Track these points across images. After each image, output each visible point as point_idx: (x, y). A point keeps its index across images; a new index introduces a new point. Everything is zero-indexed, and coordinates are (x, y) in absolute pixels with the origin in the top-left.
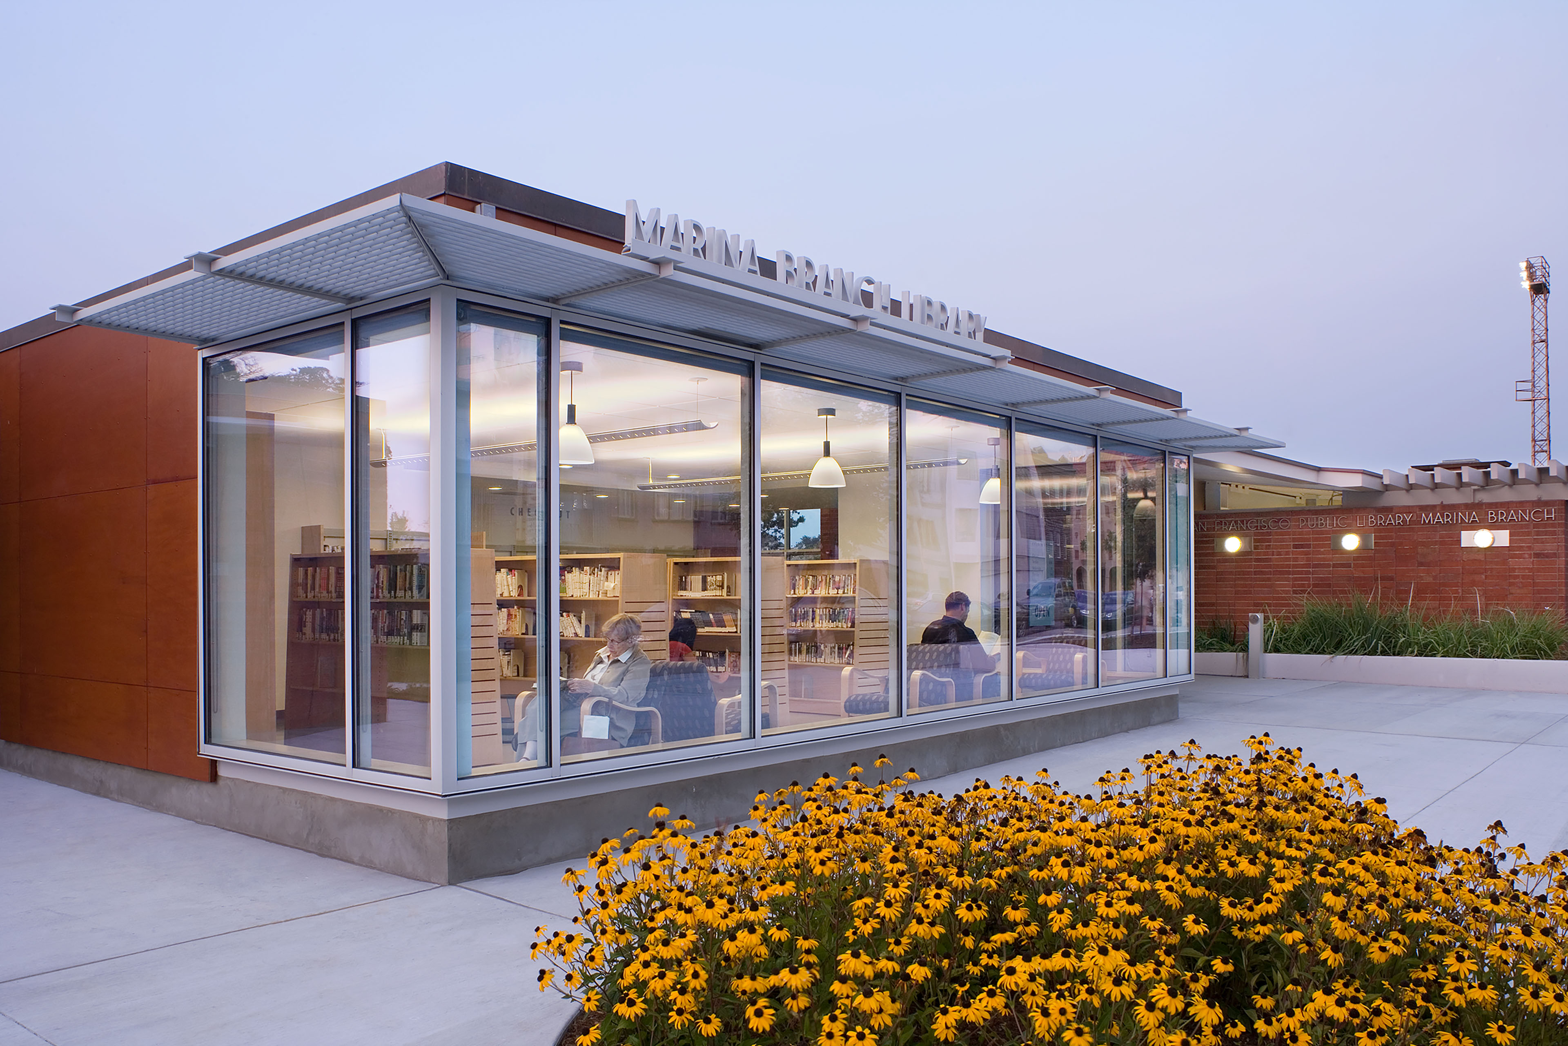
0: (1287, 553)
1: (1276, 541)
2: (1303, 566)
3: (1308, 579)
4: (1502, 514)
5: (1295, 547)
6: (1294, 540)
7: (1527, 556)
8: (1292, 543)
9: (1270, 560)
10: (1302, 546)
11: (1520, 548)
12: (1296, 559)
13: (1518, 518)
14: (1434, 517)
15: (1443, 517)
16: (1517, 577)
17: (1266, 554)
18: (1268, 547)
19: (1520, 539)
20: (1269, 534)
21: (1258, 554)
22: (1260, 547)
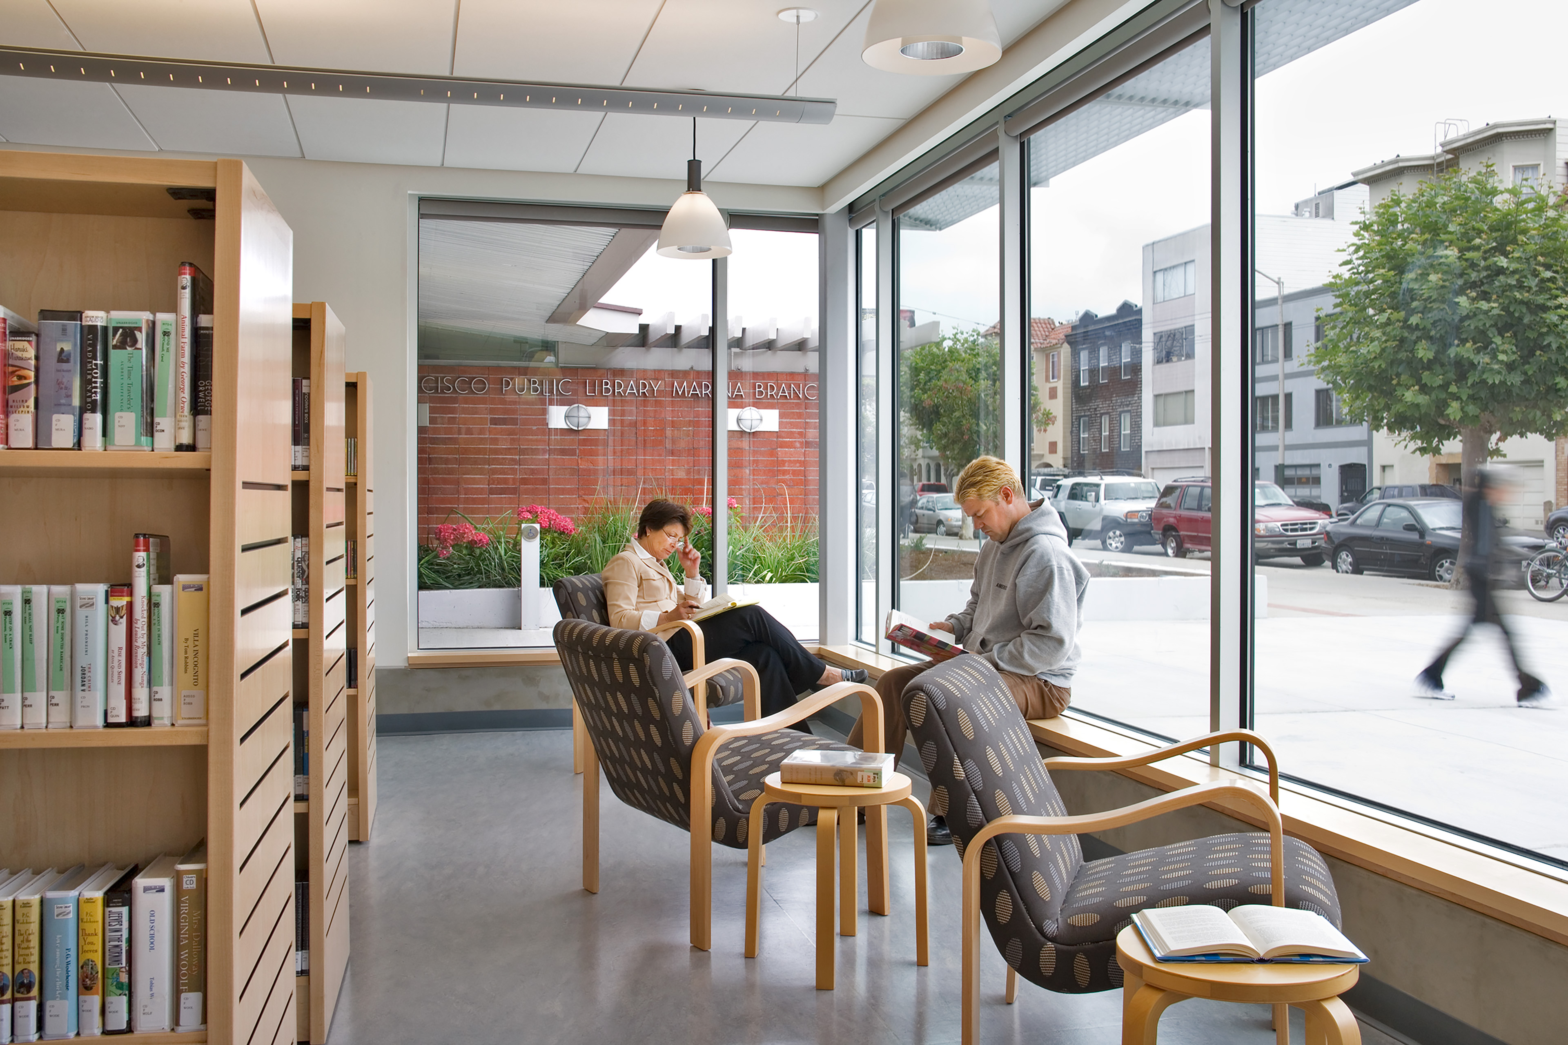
0: (482, 432)
1: (464, 411)
2: (508, 451)
3: (514, 471)
4: (772, 388)
5: (494, 421)
6: (492, 411)
7: (798, 445)
8: (489, 416)
9: (454, 441)
10: (504, 421)
11: (791, 434)
12: (495, 441)
13: (790, 394)
14: (689, 387)
15: (700, 387)
16: (785, 472)
17: (448, 431)
18: (452, 420)
19: (791, 423)
20: (454, 400)
21: (436, 431)
22: (439, 420)
